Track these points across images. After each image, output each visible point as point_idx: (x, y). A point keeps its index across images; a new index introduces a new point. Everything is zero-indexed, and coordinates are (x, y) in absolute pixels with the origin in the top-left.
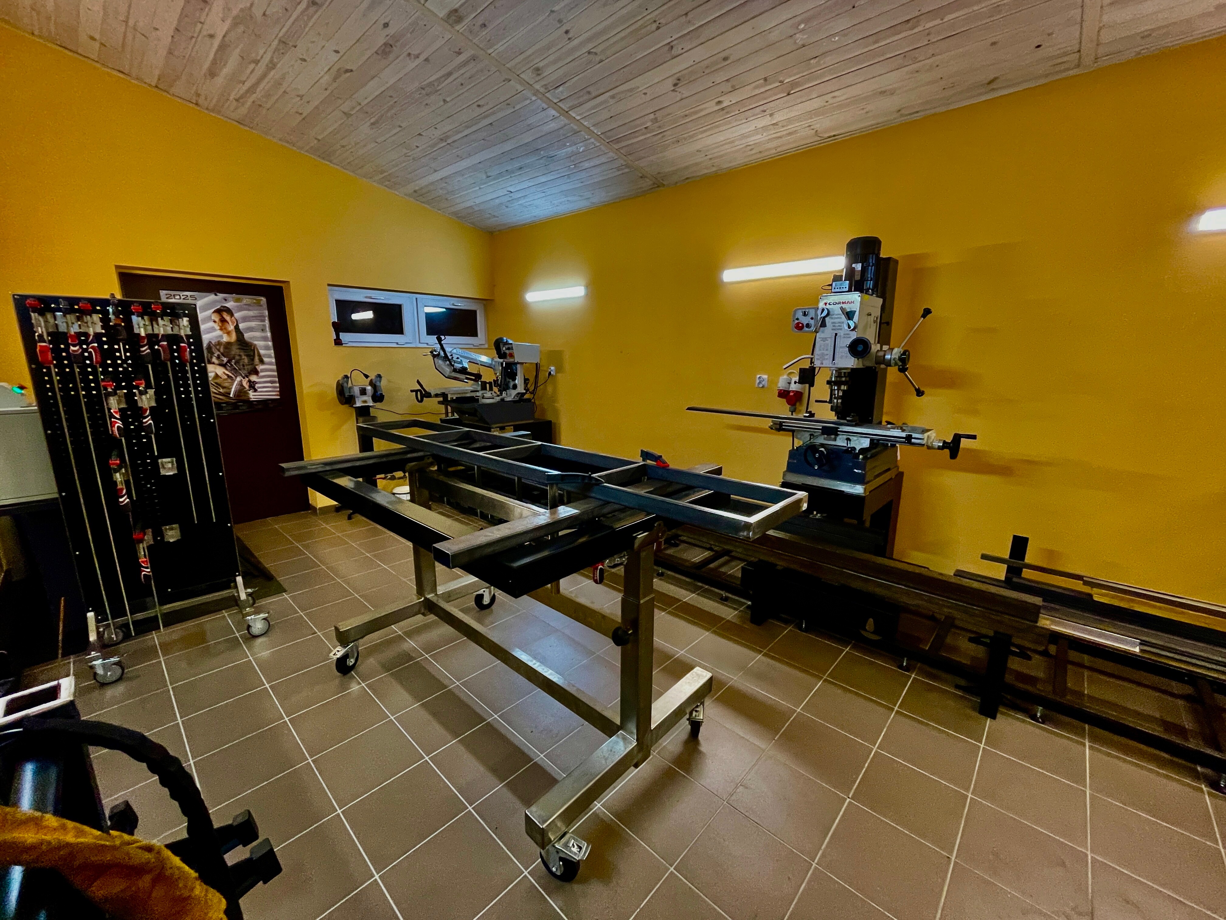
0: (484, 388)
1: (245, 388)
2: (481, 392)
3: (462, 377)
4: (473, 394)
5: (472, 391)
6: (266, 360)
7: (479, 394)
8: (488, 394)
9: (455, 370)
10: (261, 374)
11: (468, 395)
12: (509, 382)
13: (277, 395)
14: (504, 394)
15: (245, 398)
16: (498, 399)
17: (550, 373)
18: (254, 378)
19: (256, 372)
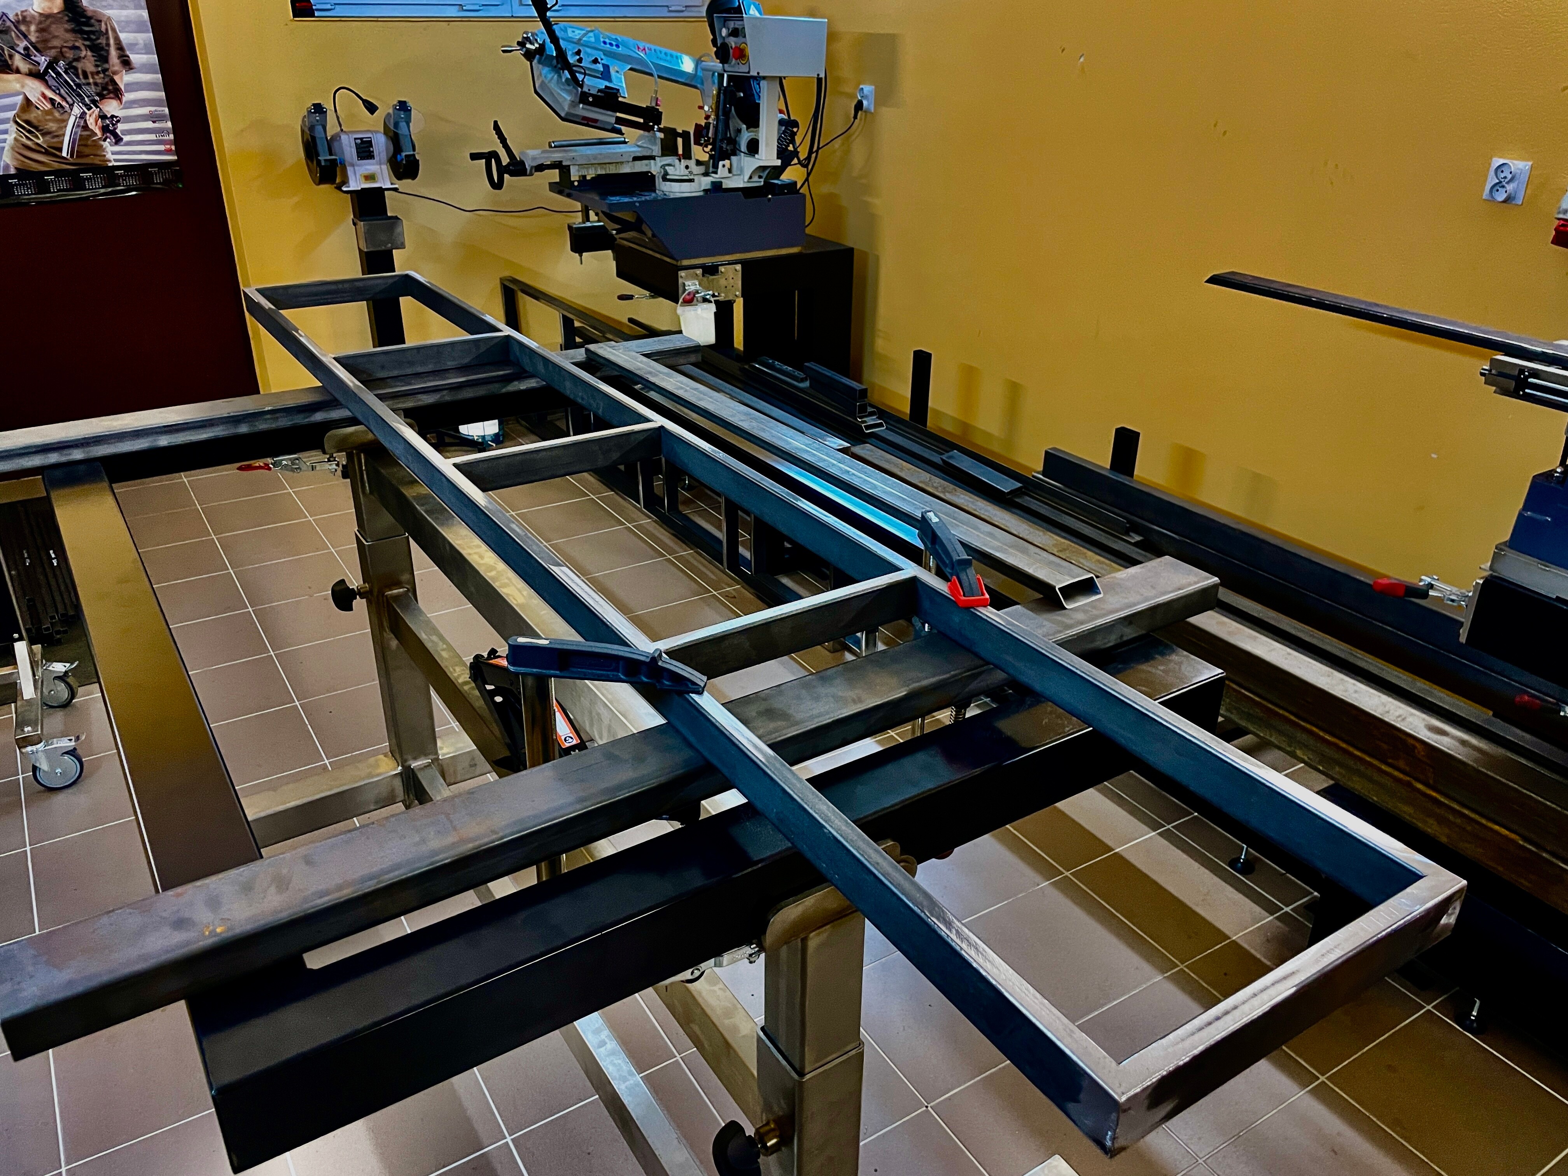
0: (668, 149)
1: (96, 134)
2: (661, 161)
3: (609, 118)
4: (640, 167)
5: (636, 159)
6: (134, 58)
7: (654, 168)
8: (678, 169)
9: (584, 98)
10: (127, 97)
11: (626, 169)
12: (739, 131)
13: (168, 152)
14: (722, 172)
15: (97, 161)
16: (706, 182)
17: (859, 106)
18: (111, 107)
19: (117, 94)
